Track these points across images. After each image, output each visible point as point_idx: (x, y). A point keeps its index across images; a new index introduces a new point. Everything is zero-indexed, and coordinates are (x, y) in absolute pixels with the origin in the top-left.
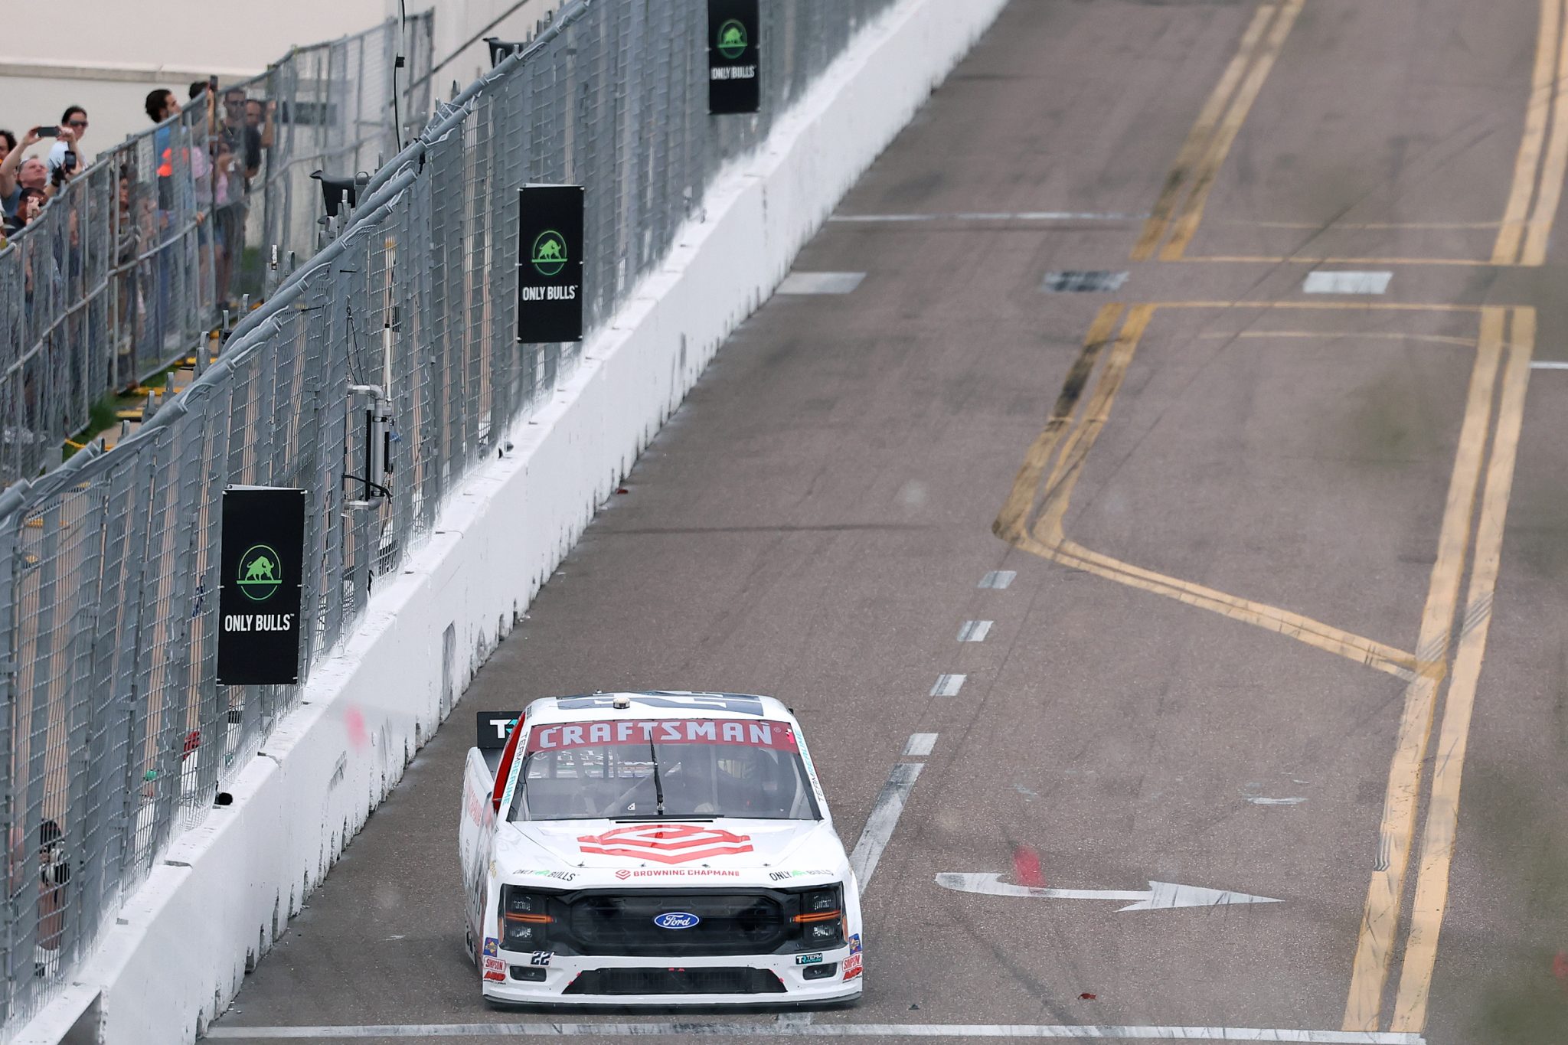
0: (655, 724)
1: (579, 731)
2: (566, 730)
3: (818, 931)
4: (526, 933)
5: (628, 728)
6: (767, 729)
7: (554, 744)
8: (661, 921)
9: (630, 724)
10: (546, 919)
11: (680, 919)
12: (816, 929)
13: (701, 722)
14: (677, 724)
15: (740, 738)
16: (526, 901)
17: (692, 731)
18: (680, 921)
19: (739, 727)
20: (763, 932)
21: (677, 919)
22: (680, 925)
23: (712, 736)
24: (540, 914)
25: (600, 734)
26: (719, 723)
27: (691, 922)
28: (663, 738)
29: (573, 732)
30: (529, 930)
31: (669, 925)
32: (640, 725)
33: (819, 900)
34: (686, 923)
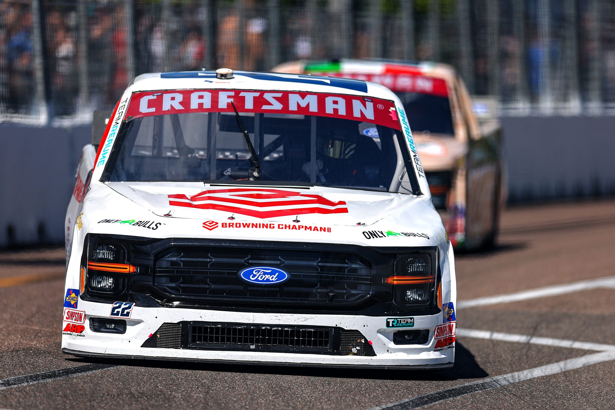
0: (257, 94)
1: (179, 98)
2: (166, 98)
3: (411, 295)
4: (108, 283)
5: (229, 97)
6: (370, 105)
7: (153, 110)
8: (247, 275)
9: (232, 94)
10: (129, 269)
11: (268, 274)
12: (409, 293)
13: (303, 94)
14: (280, 95)
15: (342, 112)
16: (109, 249)
17: (293, 103)
18: (267, 276)
19: (342, 102)
20: (352, 292)
21: (265, 273)
22: (268, 280)
23: (314, 108)
24: (123, 263)
25: (201, 101)
26: (322, 97)
27: (279, 278)
28: (265, 107)
29: (173, 99)
30: (111, 280)
31: (256, 280)
32: (242, 94)
33: (413, 262)
34: (273, 279)
